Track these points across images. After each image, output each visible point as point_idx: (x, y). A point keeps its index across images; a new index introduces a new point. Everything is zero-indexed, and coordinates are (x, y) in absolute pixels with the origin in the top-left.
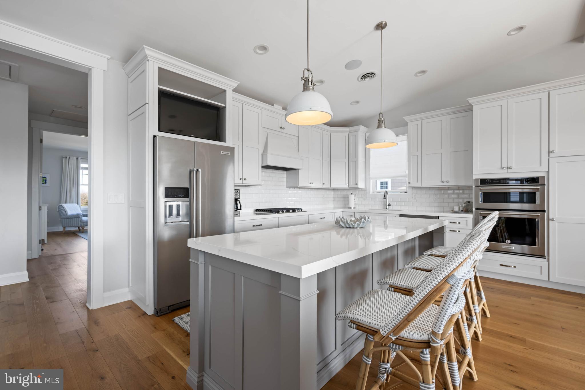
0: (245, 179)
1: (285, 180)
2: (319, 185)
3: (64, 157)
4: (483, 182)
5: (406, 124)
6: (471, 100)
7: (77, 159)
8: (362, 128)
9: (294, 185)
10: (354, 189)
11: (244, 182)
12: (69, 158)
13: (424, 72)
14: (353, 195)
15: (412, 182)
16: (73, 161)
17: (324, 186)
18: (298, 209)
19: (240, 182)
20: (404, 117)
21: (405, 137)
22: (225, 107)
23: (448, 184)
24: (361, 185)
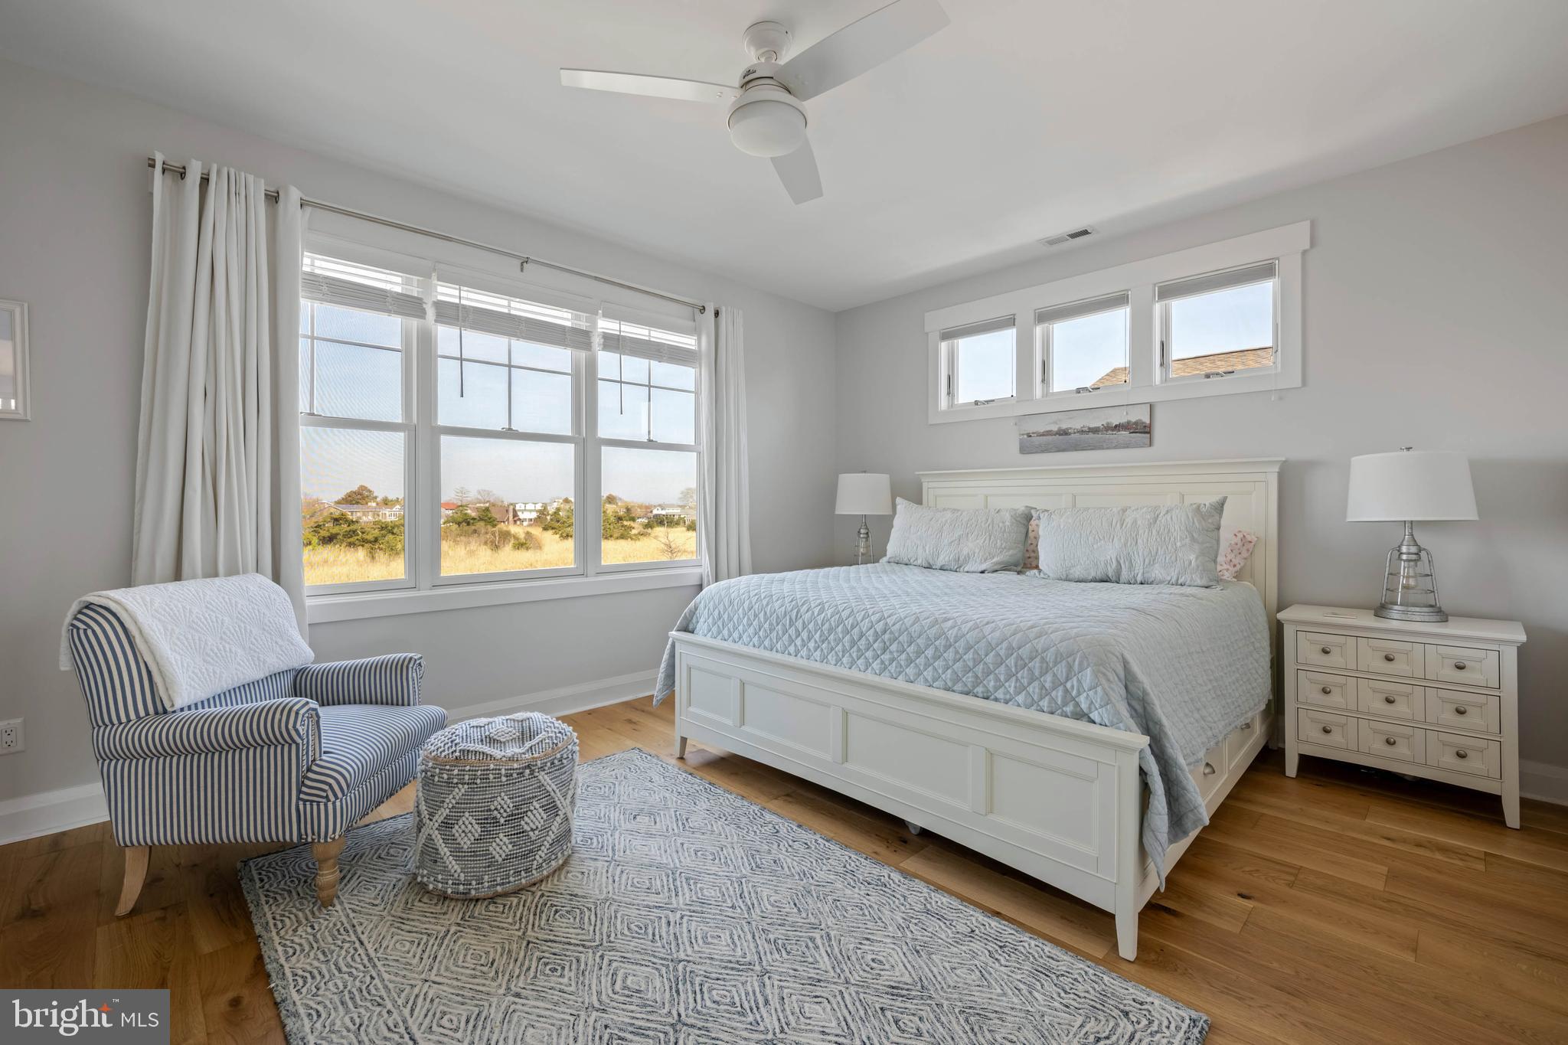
3: (159, 159)
7: (273, 198)
12: (205, 181)
16: (238, 211)
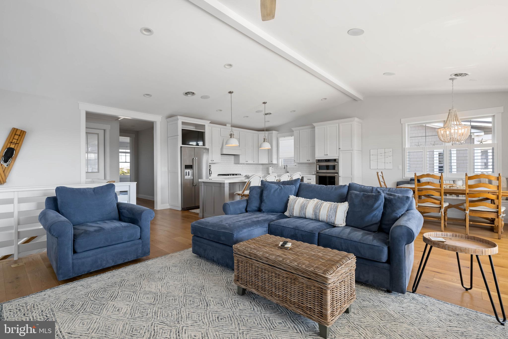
0: (213, 161)
1: (233, 160)
2: (252, 162)
4: (319, 161)
5: (293, 131)
6: (314, 124)
8: (274, 132)
9: (237, 162)
10: (271, 164)
11: (213, 162)
13: (294, 111)
14: (271, 167)
15: (295, 160)
17: (254, 163)
18: (239, 174)
19: (211, 162)
20: (292, 129)
21: (293, 137)
22: (205, 132)
23: (310, 162)
24: (275, 162)
